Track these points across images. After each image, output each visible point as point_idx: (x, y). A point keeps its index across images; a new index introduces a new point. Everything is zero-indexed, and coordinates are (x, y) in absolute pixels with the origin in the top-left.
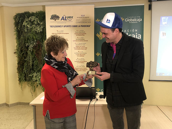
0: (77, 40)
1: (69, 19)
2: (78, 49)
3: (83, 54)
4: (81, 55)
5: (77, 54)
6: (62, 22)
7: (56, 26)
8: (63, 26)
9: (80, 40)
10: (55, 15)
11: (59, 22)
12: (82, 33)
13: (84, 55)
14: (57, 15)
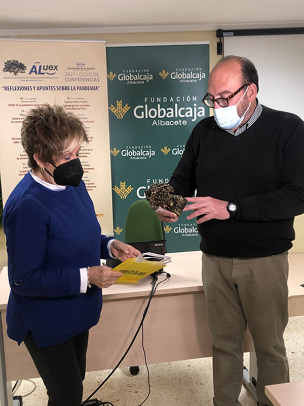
1: (48, 71)
3: (85, 152)
6: (33, 79)
7: (19, 88)
8: (36, 89)
10: (14, 61)
11: (26, 79)
12: (79, 104)
13: (86, 155)
14: (19, 62)
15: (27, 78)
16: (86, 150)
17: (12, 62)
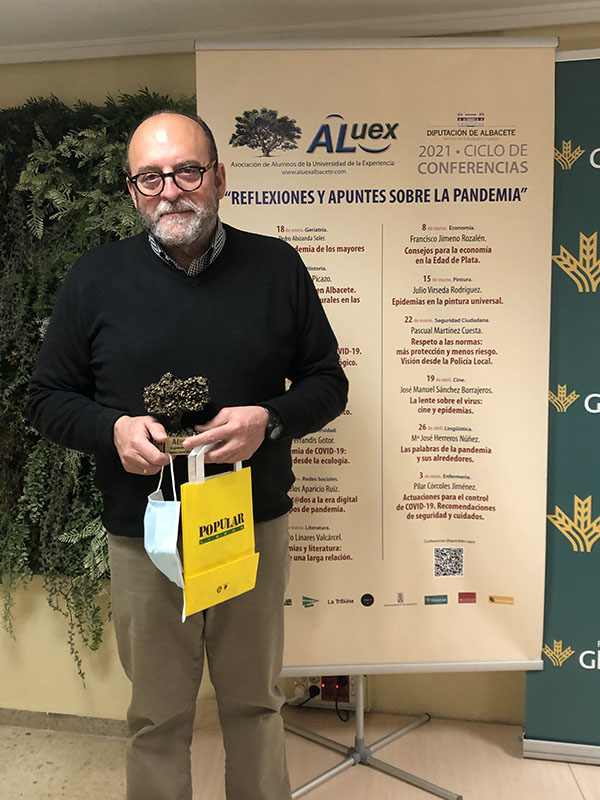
0: (421, 296)
1: (368, 142)
2: (429, 357)
3: (466, 396)
4: (449, 405)
5: (416, 395)
6: (319, 168)
7: (275, 198)
8: (326, 197)
9: (443, 297)
10: (264, 111)
11: (296, 169)
12: (459, 245)
13: (468, 406)
14: (278, 117)
15: (301, 164)
16: (469, 391)
17: (260, 115)
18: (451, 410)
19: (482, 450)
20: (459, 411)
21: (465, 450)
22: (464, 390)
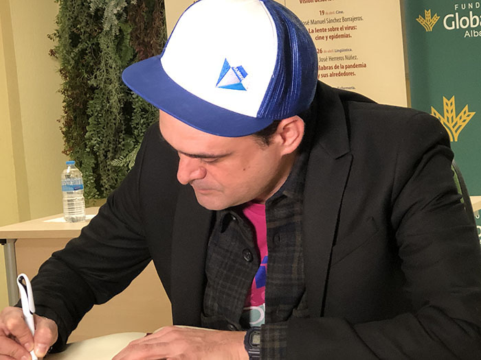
3: (345, 24)
4: (335, 33)
16: (347, 20)
18: (337, 36)
19: (360, 66)
20: (342, 36)
21: (349, 67)
22: (344, 20)
